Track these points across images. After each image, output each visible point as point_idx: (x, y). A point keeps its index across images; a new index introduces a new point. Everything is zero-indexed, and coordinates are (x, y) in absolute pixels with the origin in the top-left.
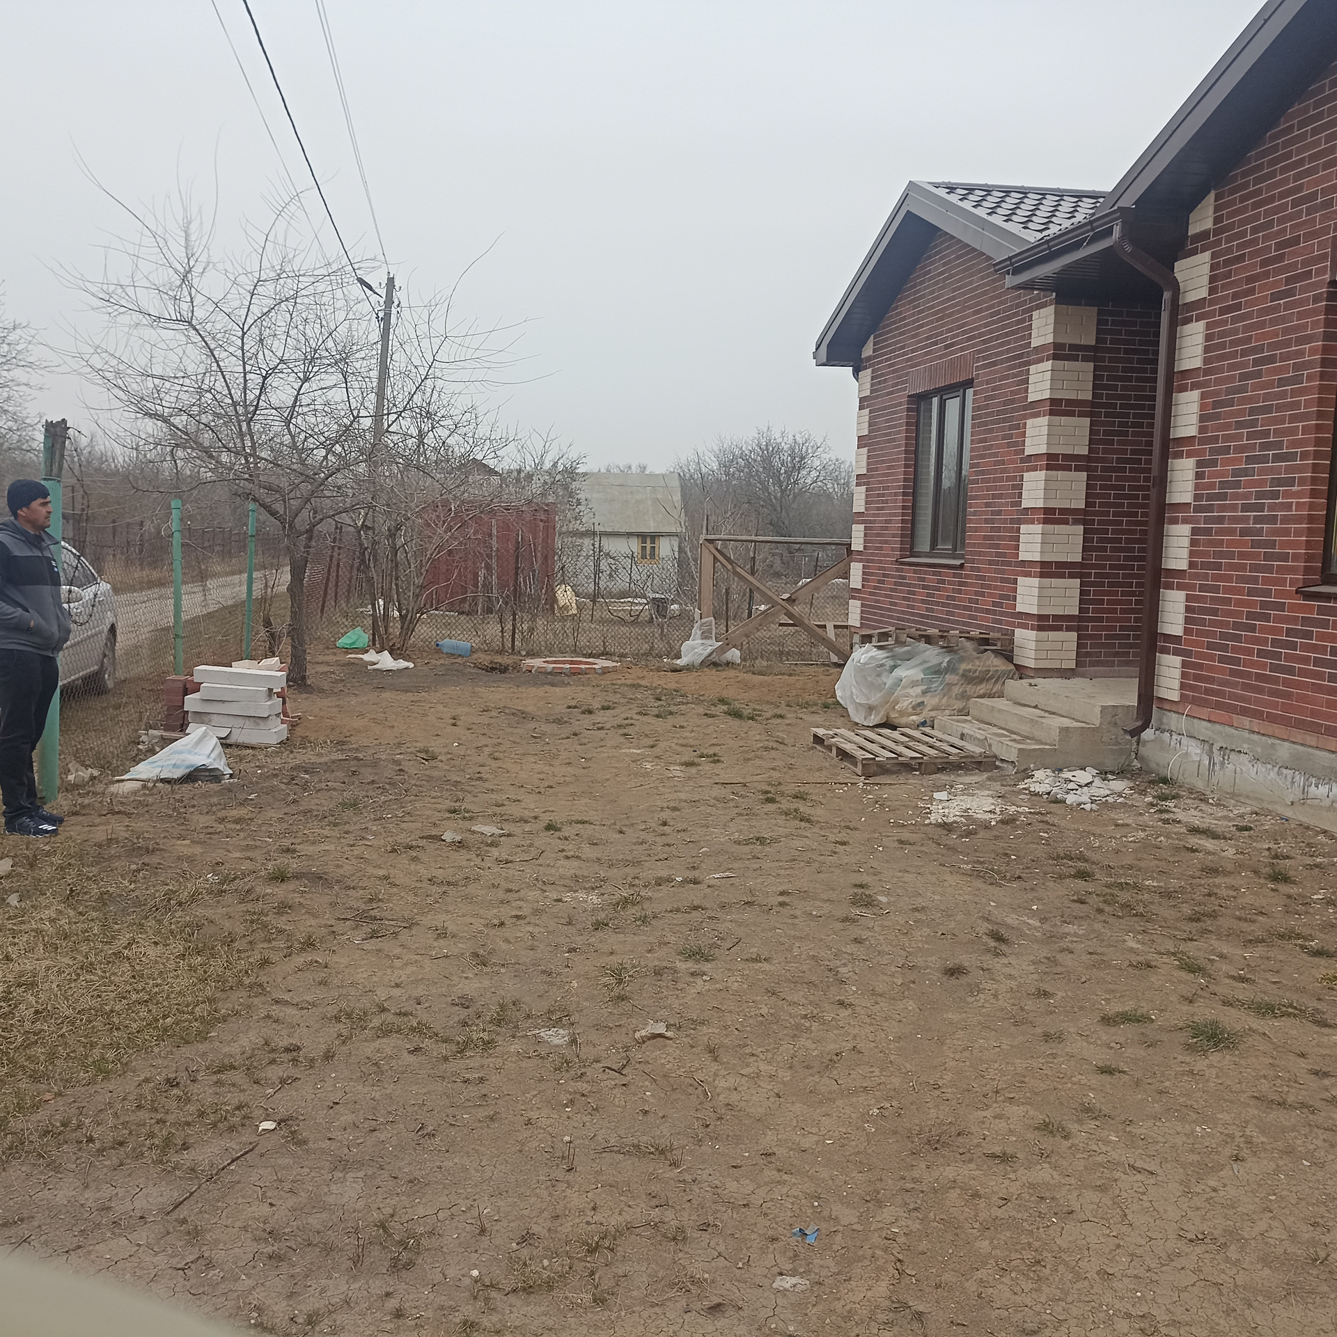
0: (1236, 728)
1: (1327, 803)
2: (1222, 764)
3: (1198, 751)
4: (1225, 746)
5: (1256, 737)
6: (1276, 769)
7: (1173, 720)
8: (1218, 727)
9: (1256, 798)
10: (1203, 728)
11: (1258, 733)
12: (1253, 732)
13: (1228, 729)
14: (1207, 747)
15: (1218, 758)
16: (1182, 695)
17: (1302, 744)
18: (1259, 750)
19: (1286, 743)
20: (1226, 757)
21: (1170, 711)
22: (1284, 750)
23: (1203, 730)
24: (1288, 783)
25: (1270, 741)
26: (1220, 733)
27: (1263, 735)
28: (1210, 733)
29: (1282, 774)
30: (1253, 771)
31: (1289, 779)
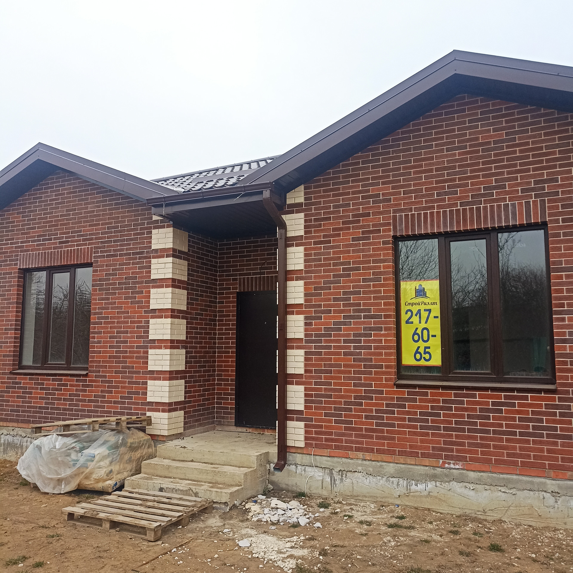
0: (352, 459)
1: (426, 493)
2: (342, 480)
3: (321, 474)
4: (343, 469)
5: (367, 463)
6: (384, 479)
7: (298, 458)
8: (336, 459)
9: (371, 497)
10: (325, 461)
11: (371, 460)
12: (365, 460)
13: (344, 460)
14: (327, 471)
15: (337, 477)
16: (306, 444)
17: (403, 464)
18: (371, 470)
19: (391, 464)
20: (344, 476)
21: (295, 453)
22: (391, 468)
23: (324, 462)
24: (395, 486)
25: (379, 464)
26: (338, 462)
27: (374, 461)
28: (330, 463)
29: (389, 481)
30: (367, 482)
31: (395, 483)
